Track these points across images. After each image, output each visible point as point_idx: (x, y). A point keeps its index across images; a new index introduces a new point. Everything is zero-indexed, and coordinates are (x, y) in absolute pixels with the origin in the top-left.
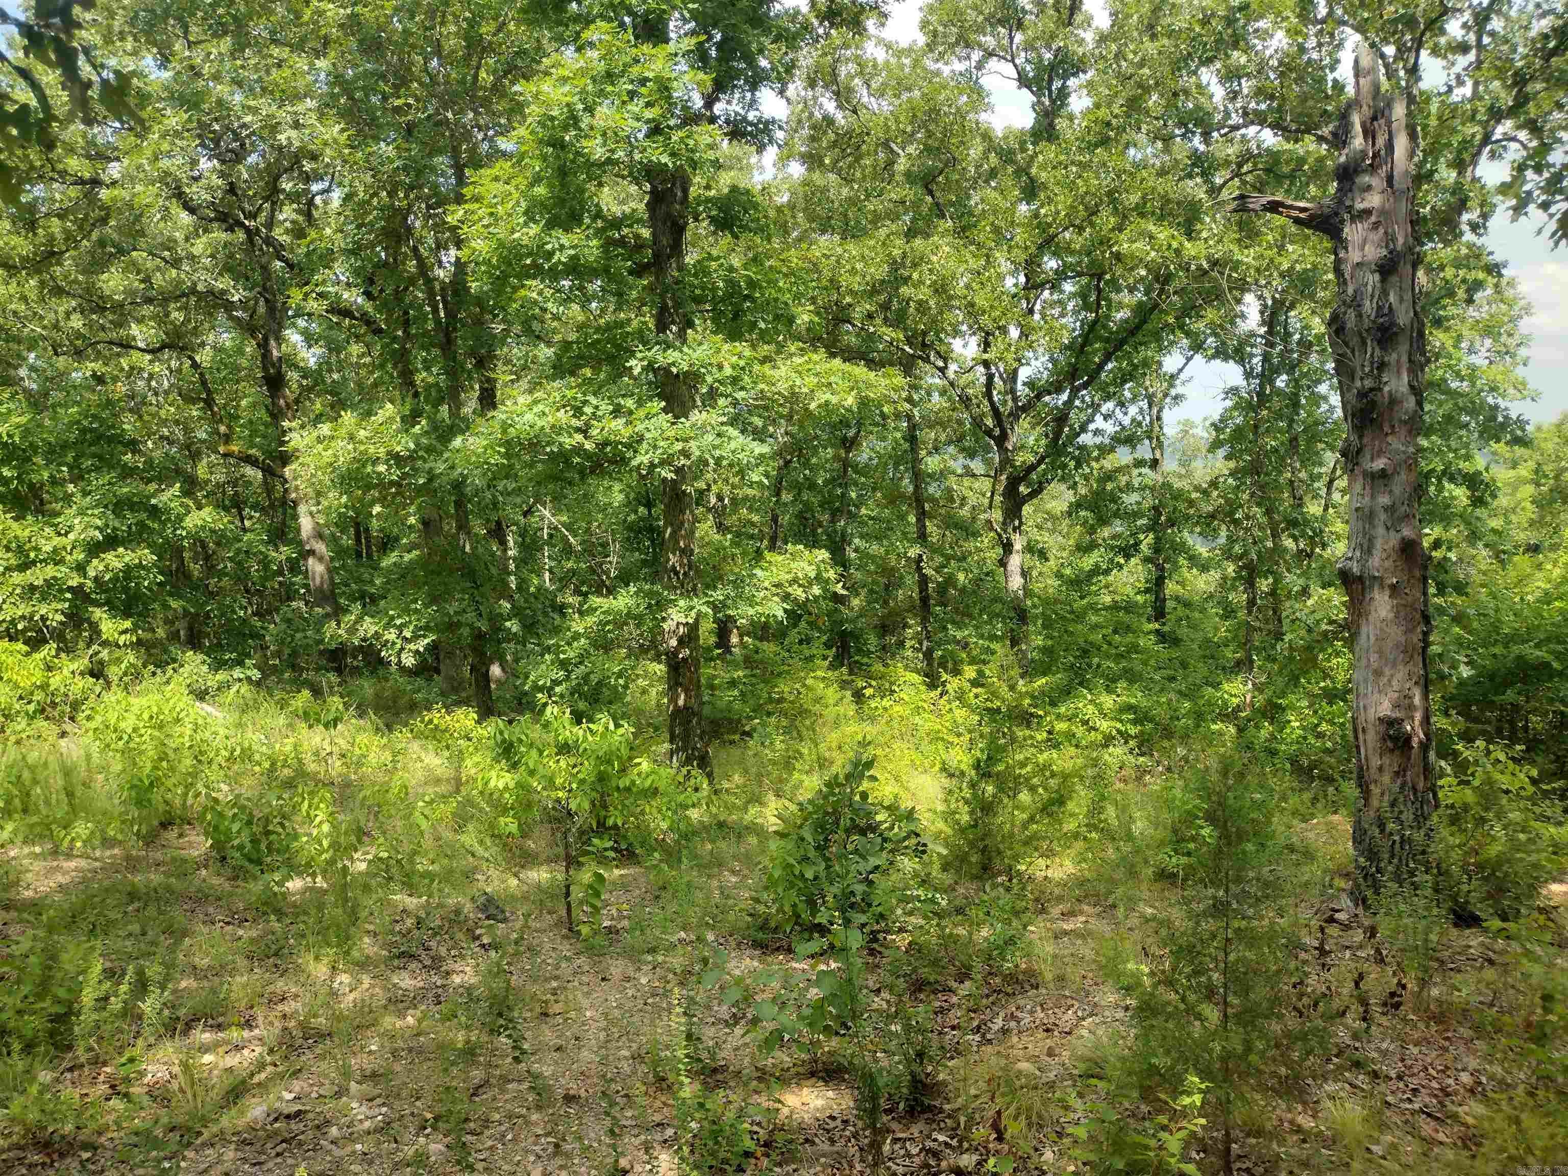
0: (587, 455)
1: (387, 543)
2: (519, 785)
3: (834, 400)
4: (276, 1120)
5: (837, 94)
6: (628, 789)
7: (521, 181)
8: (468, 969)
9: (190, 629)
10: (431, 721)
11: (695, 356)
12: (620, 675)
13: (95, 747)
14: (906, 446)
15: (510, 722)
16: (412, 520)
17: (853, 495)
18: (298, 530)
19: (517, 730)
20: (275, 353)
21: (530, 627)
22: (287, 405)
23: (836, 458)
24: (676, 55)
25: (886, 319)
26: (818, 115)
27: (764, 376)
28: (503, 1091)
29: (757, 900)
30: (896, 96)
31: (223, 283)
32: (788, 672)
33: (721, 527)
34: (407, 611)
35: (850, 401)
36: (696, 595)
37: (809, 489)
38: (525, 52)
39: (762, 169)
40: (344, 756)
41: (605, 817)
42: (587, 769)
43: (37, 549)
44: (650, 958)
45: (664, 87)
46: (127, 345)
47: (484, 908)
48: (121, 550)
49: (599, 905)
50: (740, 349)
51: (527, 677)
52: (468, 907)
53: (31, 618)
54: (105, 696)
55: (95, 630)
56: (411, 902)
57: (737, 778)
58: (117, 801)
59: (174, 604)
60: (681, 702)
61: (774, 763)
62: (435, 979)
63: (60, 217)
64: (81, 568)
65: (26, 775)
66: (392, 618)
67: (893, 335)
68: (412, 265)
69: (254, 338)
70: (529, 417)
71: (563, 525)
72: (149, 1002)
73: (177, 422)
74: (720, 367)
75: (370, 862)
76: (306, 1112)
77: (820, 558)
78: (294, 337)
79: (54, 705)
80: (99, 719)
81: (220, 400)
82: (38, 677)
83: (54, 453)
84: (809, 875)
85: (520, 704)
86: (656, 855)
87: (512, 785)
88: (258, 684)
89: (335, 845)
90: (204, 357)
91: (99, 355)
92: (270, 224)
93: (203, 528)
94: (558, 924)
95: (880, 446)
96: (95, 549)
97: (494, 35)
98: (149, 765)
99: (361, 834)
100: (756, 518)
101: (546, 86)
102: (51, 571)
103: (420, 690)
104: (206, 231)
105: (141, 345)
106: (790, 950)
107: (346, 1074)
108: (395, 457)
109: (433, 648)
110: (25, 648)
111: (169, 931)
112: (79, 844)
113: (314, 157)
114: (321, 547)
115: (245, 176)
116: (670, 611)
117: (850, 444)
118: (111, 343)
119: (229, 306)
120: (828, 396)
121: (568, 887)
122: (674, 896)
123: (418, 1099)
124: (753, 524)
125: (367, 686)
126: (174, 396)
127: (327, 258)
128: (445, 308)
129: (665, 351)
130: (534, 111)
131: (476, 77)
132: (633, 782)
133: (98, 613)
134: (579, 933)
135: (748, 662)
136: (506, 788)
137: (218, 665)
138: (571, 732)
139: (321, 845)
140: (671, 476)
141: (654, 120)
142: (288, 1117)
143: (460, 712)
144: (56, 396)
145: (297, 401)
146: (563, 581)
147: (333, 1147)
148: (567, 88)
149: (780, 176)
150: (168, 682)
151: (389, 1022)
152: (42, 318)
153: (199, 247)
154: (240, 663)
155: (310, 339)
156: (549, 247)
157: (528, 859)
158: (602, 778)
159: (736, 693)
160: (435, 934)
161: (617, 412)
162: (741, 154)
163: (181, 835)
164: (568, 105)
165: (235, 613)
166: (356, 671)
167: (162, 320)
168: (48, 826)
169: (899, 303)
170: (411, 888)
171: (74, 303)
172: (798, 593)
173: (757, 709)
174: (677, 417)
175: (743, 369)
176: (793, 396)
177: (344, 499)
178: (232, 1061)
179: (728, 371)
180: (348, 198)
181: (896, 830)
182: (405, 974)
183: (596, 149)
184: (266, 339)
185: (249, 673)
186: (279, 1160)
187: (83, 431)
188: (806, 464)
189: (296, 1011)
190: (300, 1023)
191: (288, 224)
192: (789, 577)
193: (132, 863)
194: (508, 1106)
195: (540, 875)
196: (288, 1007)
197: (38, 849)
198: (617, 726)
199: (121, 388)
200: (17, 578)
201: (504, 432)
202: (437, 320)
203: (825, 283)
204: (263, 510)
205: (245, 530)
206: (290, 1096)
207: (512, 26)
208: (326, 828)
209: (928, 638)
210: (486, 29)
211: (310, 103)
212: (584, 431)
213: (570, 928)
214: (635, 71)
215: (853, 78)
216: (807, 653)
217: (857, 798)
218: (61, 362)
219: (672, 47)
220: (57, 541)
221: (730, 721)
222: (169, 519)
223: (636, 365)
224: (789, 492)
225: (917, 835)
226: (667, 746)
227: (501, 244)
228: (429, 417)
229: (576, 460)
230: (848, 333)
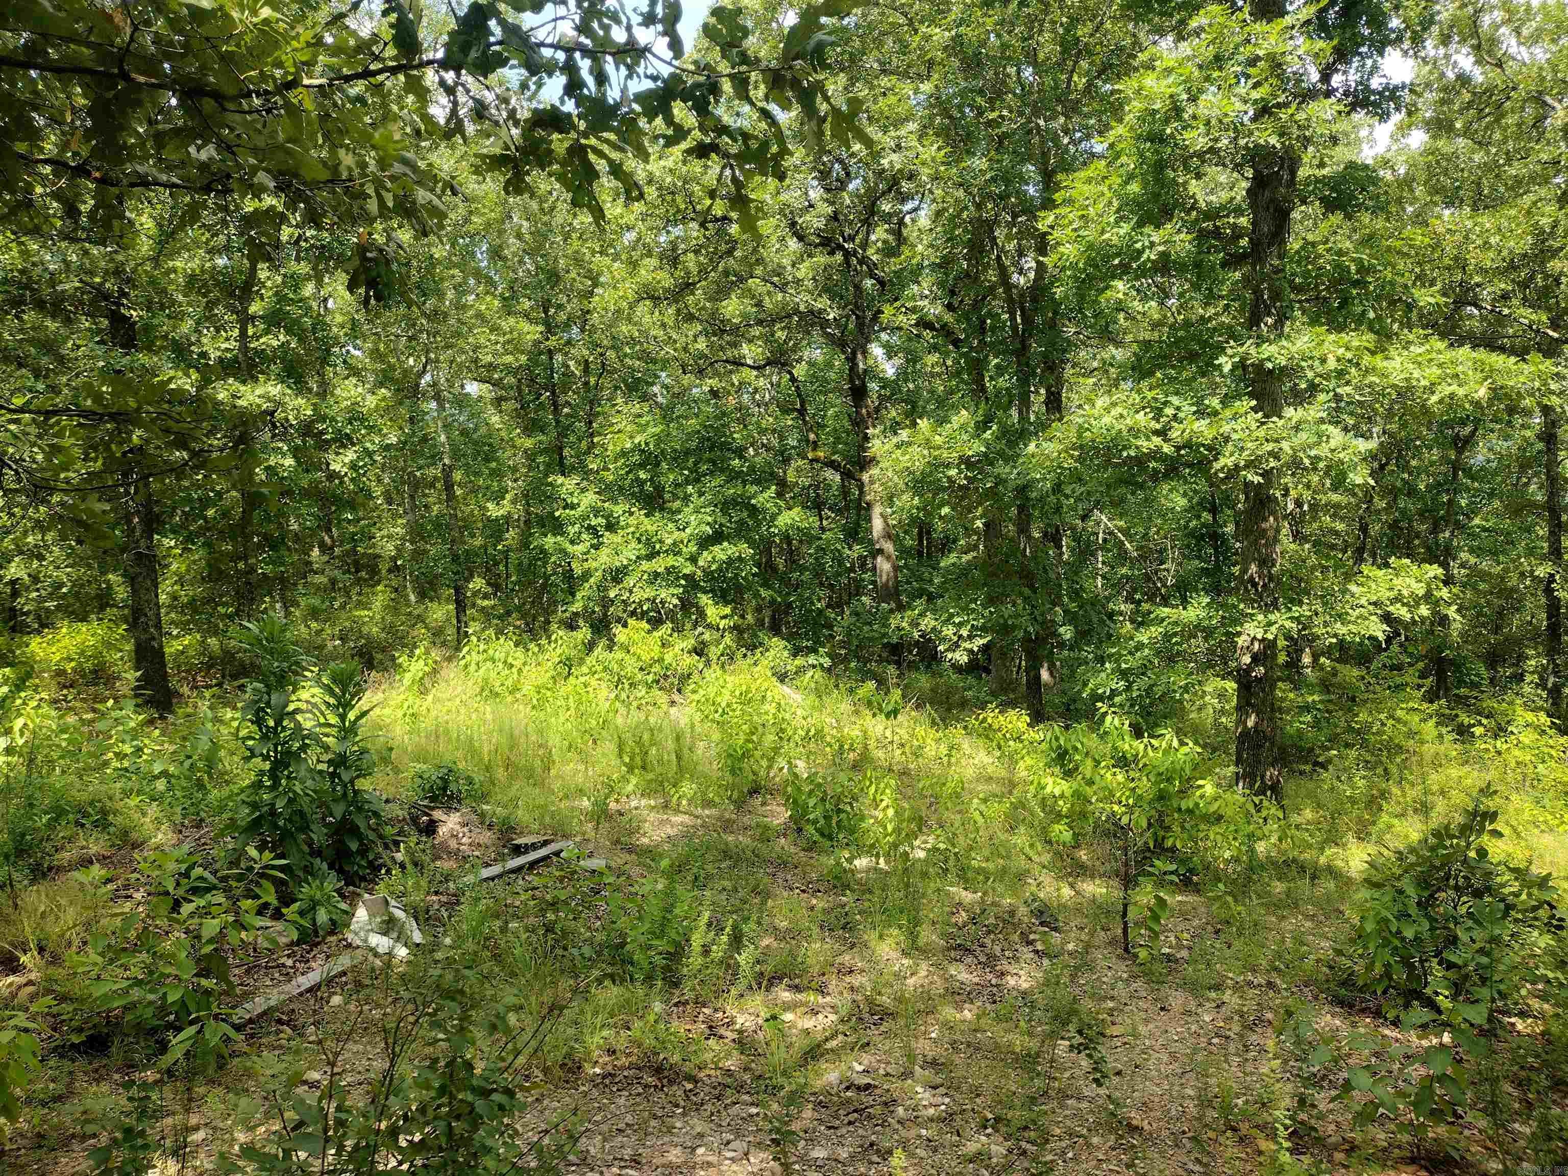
0: (1164, 458)
1: (947, 544)
2: (1077, 794)
3: (1461, 392)
4: (848, 1088)
5: (1477, 48)
6: (1190, 811)
7: (1116, 180)
8: (1022, 973)
9: (773, 618)
10: (985, 720)
11: (1294, 349)
12: (1186, 689)
13: (698, 717)
14: (1540, 446)
15: (1067, 728)
16: (979, 524)
17: (1463, 503)
18: (870, 530)
19: (1073, 737)
20: (861, 365)
21: (1083, 635)
22: (868, 413)
23: (1444, 459)
24: (1293, 27)
25: (1525, 299)
26: (1451, 75)
27: (1374, 369)
28: (1062, 1106)
29: (1339, 952)
30: (1553, 41)
31: (822, 303)
32: (1373, 701)
33: (1297, 536)
34: (965, 609)
35: (1482, 393)
36: (1279, 610)
37: (1409, 495)
38: (1122, 49)
39: (1372, 142)
40: (903, 745)
41: (1164, 838)
42: (1145, 785)
43: (661, 541)
44: (1213, 995)
45: (1276, 64)
46: (738, 363)
47: (1040, 913)
48: (725, 544)
49: (1157, 929)
50: (1347, 338)
51: (1085, 684)
52: (1023, 910)
53: (654, 601)
54: (707, 673)
55: (702, 614)
56: (968, 897)
57: (1308, 814)
58: (715, 767)
59: (763, 593)
60: (1250, 724)
61: (1353, 800)
62: (990, 976)
63: (697, 252)
64: (693, 559)
65: (646, 737)
66: (952, 616)
67: (1534, 317)
68: (992, 276)
69: (844, 352)
70: (1107, 420)
71: (1120, 530)
72: (744, 956)
73: (774, 431)
74: (1323, 361)
75: (929, 850)
76: (876, 1087)
77: (1431, 574)
78: (876, 350)
79: (666, 677)
80: (702, 692)
81: (811, 410)
82: (656, 653)
83: (679, 458)
84: (1409, 933)
85: (1068, 710)
86: (1221, 886)
87: (1068, 793)
88: (829, 670)
89: (897, 830)
90: (800, 370)
91: (716, 374)
92: (865, 245)
93: (792, 526)
94: (1112, 942)
95: (1502, 446)
96: (705, 542)
97: (1092, 35)
98: (742, 737)
99: (921, 824)
100: (1340, 526)
101: (1149, 81)
102: (671, 561)
103: (971, 688)
104: (810, 256)
105: (749, 362)
106: (1378, 1014)
107: (911, 1056)
108: (966, 462)
109: (986, 648)
110: (648, 627)
111: (755, 891)
112: (684, 802)
113: (911, 177)
114: (889, 547)
115: (848, 202)
116: (1246, 625)
117: (1463, 444)
118: (727, 361)
119: (824, 324)
120: (1454, 387)
121: (1125, 906)
122: (1240, 934)
123: (978, 1095)
124: (1337, 533)
125: (923, 681)
126: (773, 407)
127: (915, 274)
128: (1022, 315)
129: (1258, 345)
130: (1135, 107)
131: (1069, 80)
132: (1197, 805)
133: (704, 600)
134: (1136, 956)
135: (1325, 686)
136: (1062, 796)
137: (796, 652)
138: (1131, 745)
139: (885, 828)
140: (1257, 479)
141: (1262, 99)
142: (859, 1088)
143: (1012, 714)
144: (679, 410)
145: (877, 410)
146: (1116, 585)
147: (899, 1127)
148: (1171, 80)
149: (1394, 148)
150: (755, 664)
151: (948, 1012)
152: (675, 341)
153: (804, 271)
154: (815, 651)
155: (891, 352)
156: (1138, 246)
157: (1080, 871)
158: (1162, 797)
159: (1309, 718)
160: (989, 932)
161: (1201, 413)
162: (1349, 128)
163: (764, 804)
164: (1171, 96)
165: (812, 603)
166: (912, 666)
167: (769, 339)
168: (661, 784)
169: (1545, 279)
170: (967, 883)
171: (700, 328)
172: (1402, 612)
173: (1333, 739)
174: (1266, 416)
175: (1350, 361)
176: (1405, 392)
177: (916, 501)
178: (808, 1023)
179: (1332, 364)
180: (938, 214)
181: (1524, 897)
182: (962, 967)
183: (1196, 139)
184: (854, 353)
185: (822, 660)
186: (851, 1128)
187: (703, 440)
188: (1406, 467)
189: (862, 986)
190: (867, 998)
191: (879, 244)
192: (1392, 595)
193: (727, 825)
194: (1068, 1123)
195: (1094, 888)
196: (857, 980)
197: (652, 803)
198: (1182, 743)
199: (732, 401)
200: (645, 565)
201: (1080, 437)
202: (1014, 327)
203: (1447, 261)
204: (839, 512)
205: (823, 529)
206: (859, 1068)
207: (1108, 25)
208: (891, 812)
209: (1556, 674)
210: (1082, 31)
211: (912, 126)
212: (1162, 433)
213: (1127, 949)
214: (1246, 52)
215: (1498, 27)
216: (1398, 680)
217: (1472, 854)
218: (687, 379)
219: (1288, 20)
220: (677, 535)
221: (1300, 749)
222: (765, 518)
223: (1226, 363)
224: (1382, 498)
225: (1552, 907)
226: (1232, 768)
227: (1090, 246)
228: (999, 423)
229: (1152, 464)
230: (1471, 316)
